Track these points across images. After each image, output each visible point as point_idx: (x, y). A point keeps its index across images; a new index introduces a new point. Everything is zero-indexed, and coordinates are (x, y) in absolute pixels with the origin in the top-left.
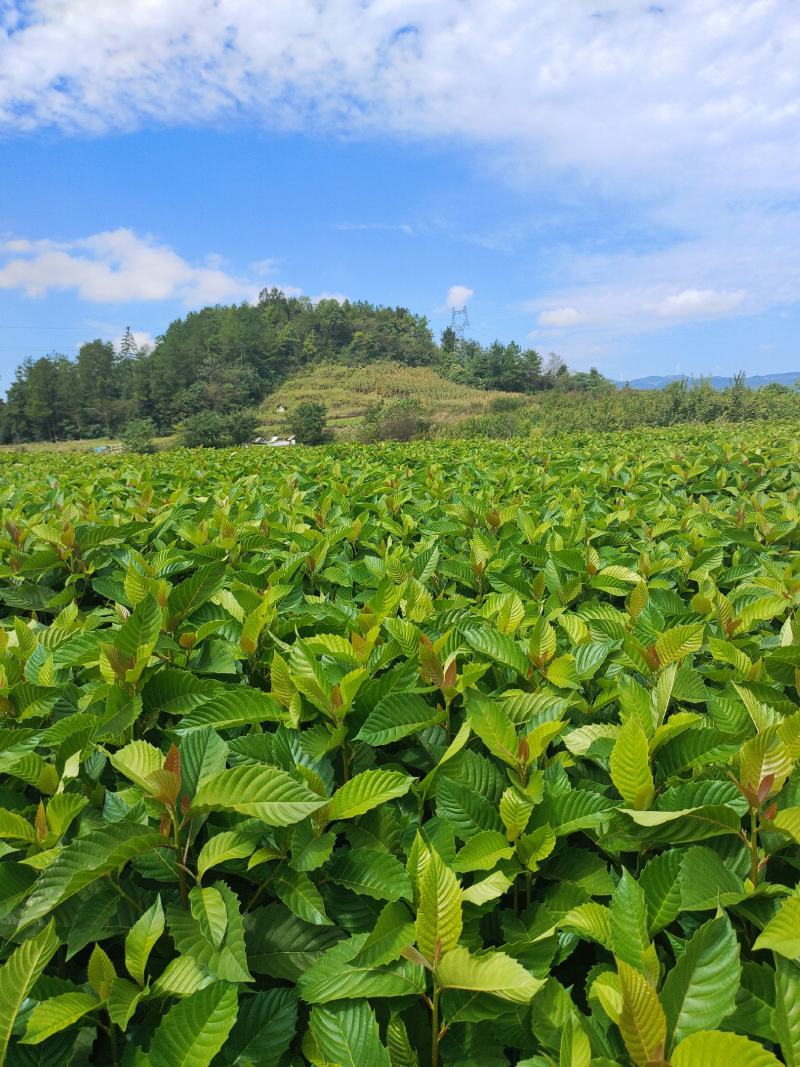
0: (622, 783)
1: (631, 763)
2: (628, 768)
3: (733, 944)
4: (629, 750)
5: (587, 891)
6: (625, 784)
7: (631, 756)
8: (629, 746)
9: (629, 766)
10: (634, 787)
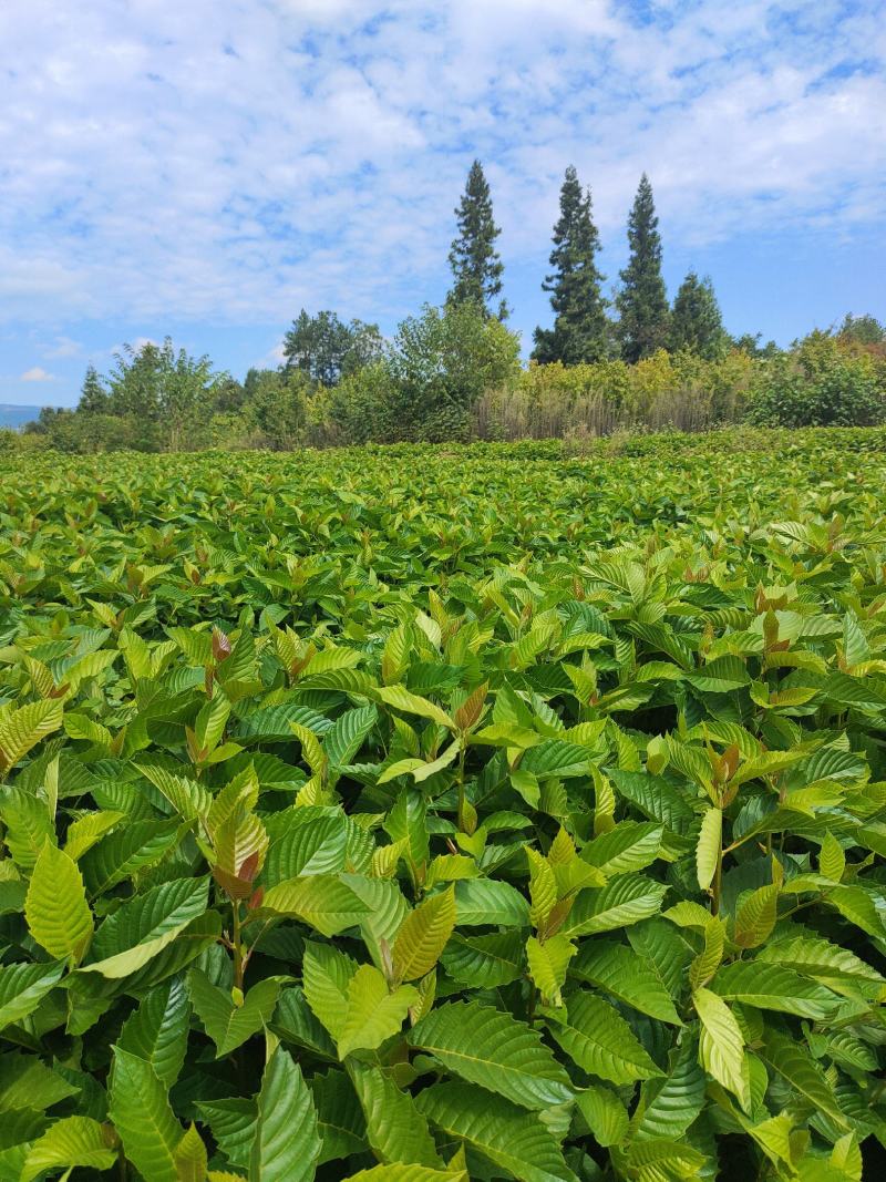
0: (46, 937)
1: (53, 904)
2: (52, 914)
3: (291, 1069)
4: (48, 888)
5: (34, 1109)
6: (50, 936)
7: (53, 895)
8: (49, 882)
9: (52, 909)
10: (61, 936)
